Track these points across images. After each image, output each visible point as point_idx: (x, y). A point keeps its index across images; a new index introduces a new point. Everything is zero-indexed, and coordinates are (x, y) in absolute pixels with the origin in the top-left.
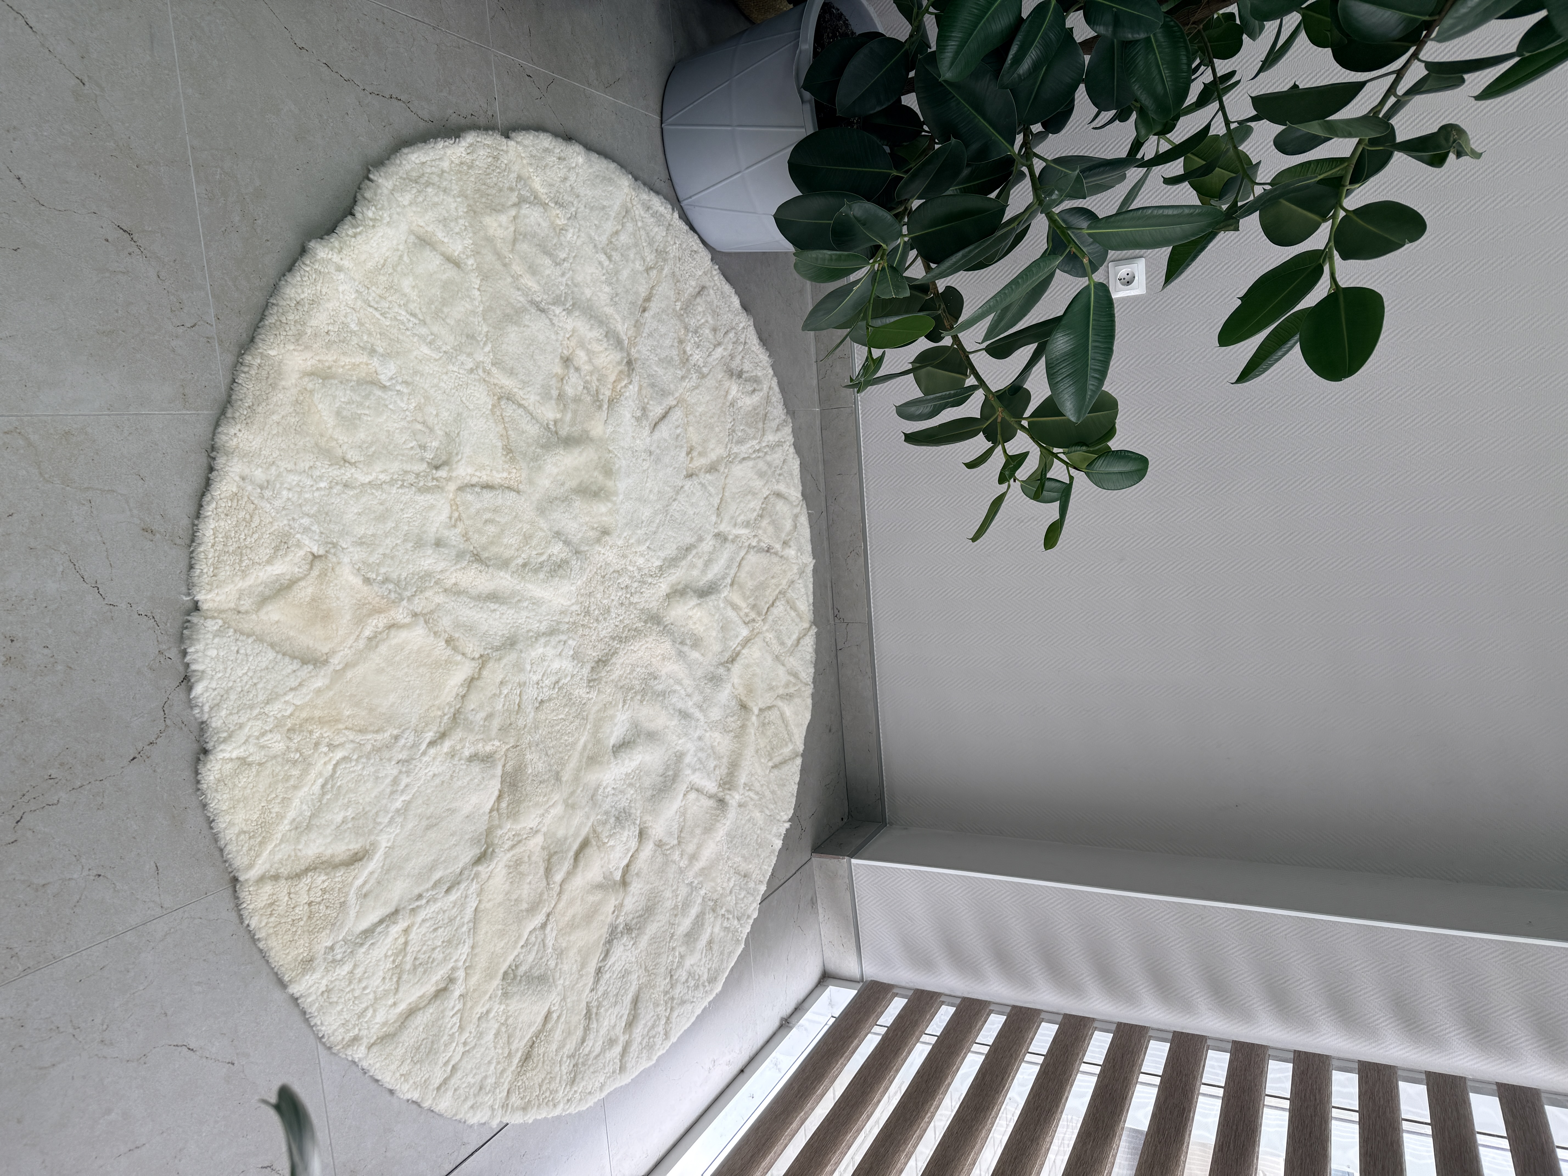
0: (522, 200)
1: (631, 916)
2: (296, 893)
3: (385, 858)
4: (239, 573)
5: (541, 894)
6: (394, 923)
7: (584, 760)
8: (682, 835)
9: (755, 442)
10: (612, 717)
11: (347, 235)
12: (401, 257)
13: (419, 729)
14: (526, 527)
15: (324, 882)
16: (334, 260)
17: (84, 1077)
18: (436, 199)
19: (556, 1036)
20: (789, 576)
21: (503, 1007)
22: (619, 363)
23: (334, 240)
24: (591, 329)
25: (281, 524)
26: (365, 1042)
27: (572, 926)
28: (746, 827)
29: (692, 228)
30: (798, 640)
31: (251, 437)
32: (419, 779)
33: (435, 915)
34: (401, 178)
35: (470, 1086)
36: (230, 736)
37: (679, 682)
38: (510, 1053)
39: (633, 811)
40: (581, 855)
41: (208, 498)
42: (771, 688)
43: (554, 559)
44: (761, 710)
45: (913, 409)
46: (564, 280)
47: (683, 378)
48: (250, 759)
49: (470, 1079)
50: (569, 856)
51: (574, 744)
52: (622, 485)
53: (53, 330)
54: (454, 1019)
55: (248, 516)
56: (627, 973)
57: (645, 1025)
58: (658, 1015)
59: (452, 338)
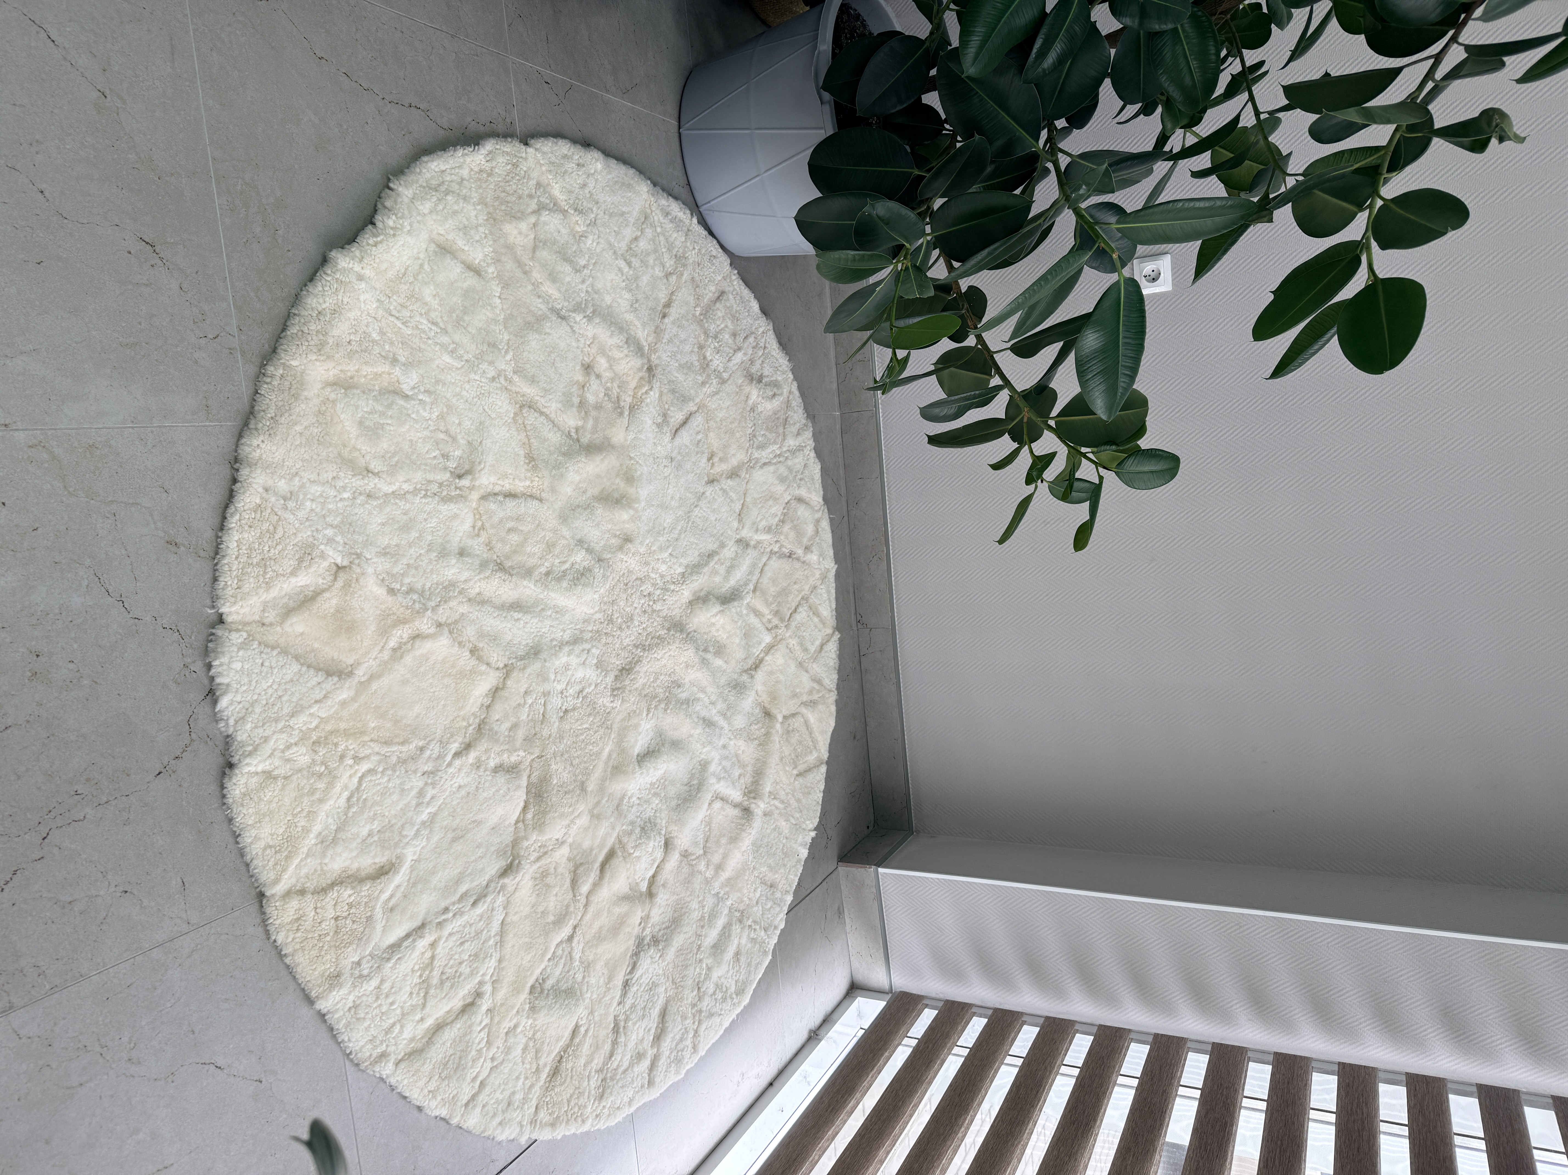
0: (541, 207)
1: (657, 928)
2: (322, 908)
3: (411, 871)
4: (263, 585)
5: (568, 906)
6: (421, 937)
7: (609, 770)
8: (708, 845)
9: (776, 447)
10: (636, 726)
11: (368, 244)
12: (421, 266)
13: (445, 740)
14: (548, 535)
15: (350, 896)
16: (355, 269)
17: (112, 1096)
18: (456, 207)
19: (584, 1051)
20: (811, 581)
21: (530, 1021)
22: (640, 370)
23: (355, 249)
24: (611, 336)
25: (305, 535)
26: (393, 1058)
27: (599, 938)
28: (772, 837)
29: (711, 233)
30: (822, 646)
31: (274, 448)
32: (445, 791)
33: (461, 928)
34: (421, 186)
35: (498, 1102)
36: (255, 749)
37: (703, 690)
38: (538, 1069)
39: (658, 821)
40: (607, 866)
41: (232, 509)
42: (795, 695)
43: (577, 567)
44: (785, 717)
45: (937, 411)
46: (584, 287)
47: (703, 383)
48: (275, 773)
49: (498, 1095)
50: (595, 867)
51: (599, 754)
52: (644, 492)
53: (76, 343)
54: (482, 1034)
55: (271, 528)
56: (654, 986)
57: (673, 1038)
58: (686, 1029)
59: (473, 347)
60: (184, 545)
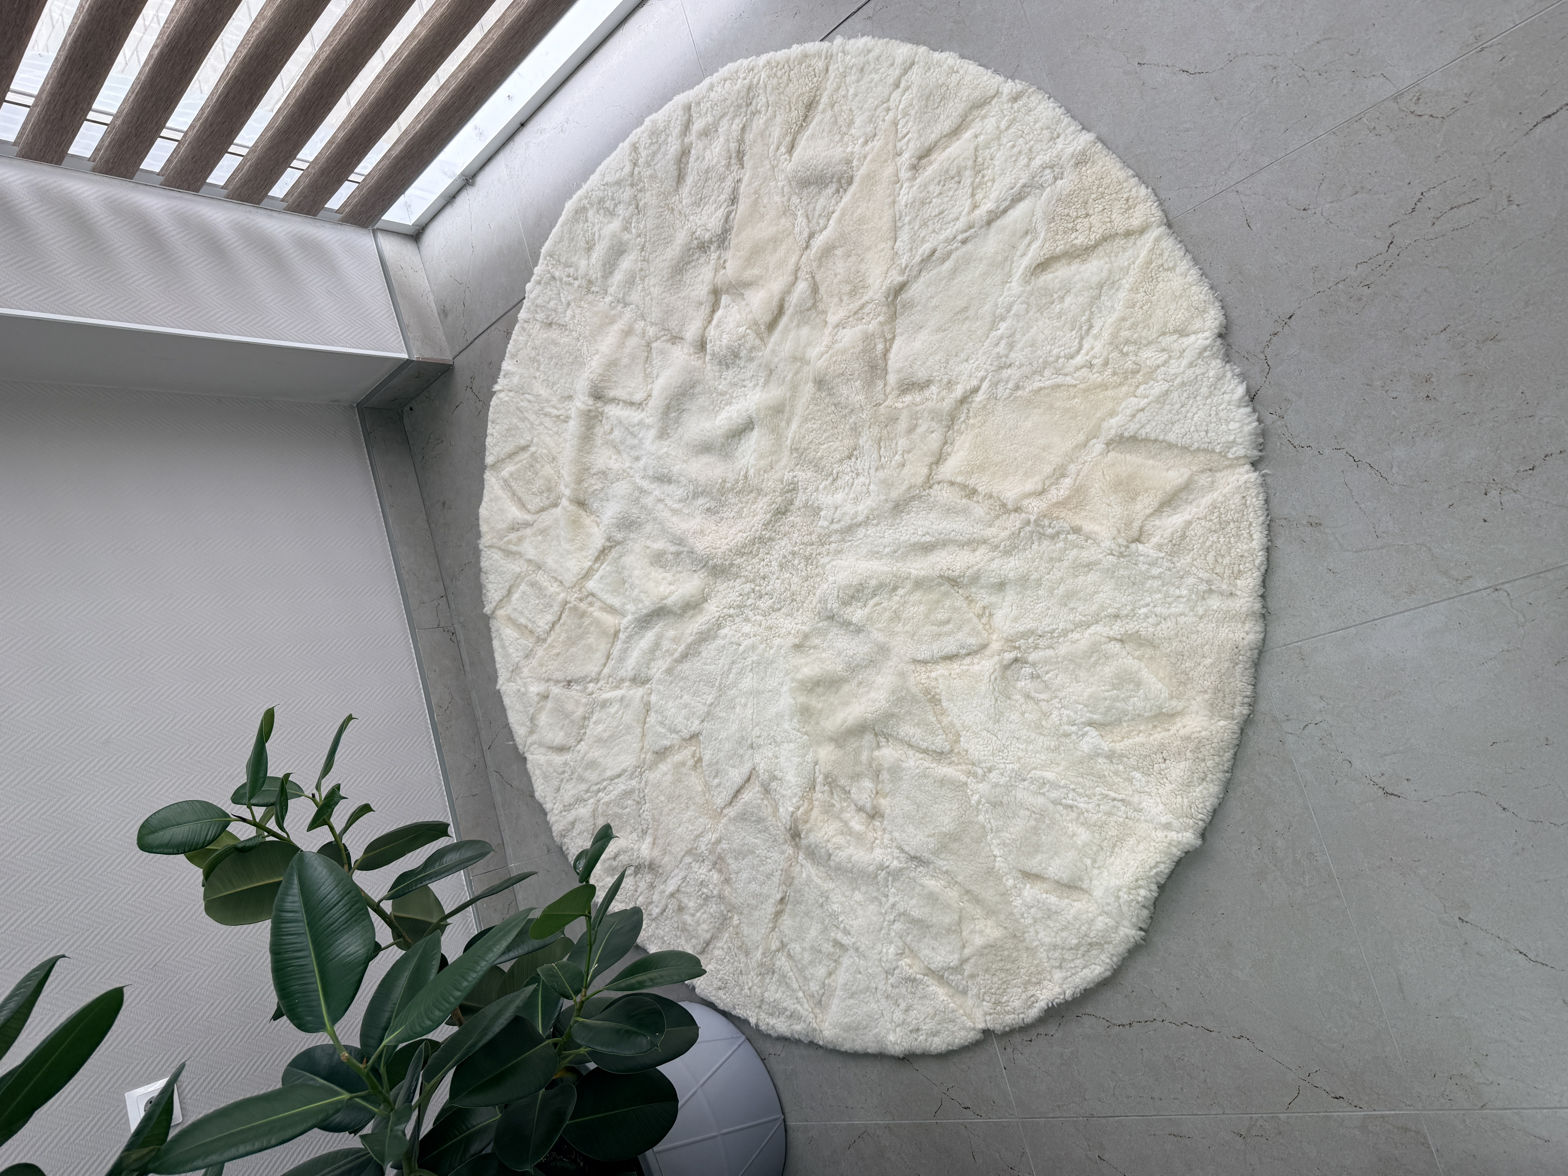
0: (957, 969)
1: (702, 260)
2: (1104, 223)
3: (1010, 271)
4: (1219, 505)
5: (820, 266)
6: (991, 211)
7: (787, 408)
8: (646, 354)
9: (607, 799)
10: (762, 456)
11: (1163, 863)
12: (1094, 861)
13: (993, 402)
14: (899, 628)
15: (1076, 238)
16: (1174, 833)
18: (1064, 934)
19: (778, 129)
20: (534, 662)
21: (849, 149)
22: (810, 830)
23: (1177, 852)
24: (851, 856)
25: (1183, 561)
26: (1005, 98)
27: (775, 241)
28: (557, 376)
29: (725, 1014)
30: (509, 592)
31: (1231, 635)
32: (984, 353)
33: (944, 227)
34: (1109, 943)
35: (876, 71)
36: (1200, 354)
37: (675, 512)
38: (832, 107)
39: (717, 368)
40: (775, 312)
41: (1263, 568)
42: (543, 532)
43: (860, 604)
44: (555, 505)
46: (892, 900)
47: (718, 841)
48: (1175, 337)
49: (876, 77)
50: (791, 308)
51: (806, 420)
52: (785, 701)
53: (1444, 682)
54: (905, 131)
55: (1220, 560)
56: (699, 202)
57: (665, 154)
58: (649, 166)
59: (1019, 796)
60: (1303, 525)
